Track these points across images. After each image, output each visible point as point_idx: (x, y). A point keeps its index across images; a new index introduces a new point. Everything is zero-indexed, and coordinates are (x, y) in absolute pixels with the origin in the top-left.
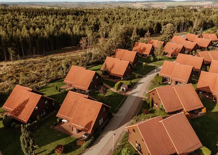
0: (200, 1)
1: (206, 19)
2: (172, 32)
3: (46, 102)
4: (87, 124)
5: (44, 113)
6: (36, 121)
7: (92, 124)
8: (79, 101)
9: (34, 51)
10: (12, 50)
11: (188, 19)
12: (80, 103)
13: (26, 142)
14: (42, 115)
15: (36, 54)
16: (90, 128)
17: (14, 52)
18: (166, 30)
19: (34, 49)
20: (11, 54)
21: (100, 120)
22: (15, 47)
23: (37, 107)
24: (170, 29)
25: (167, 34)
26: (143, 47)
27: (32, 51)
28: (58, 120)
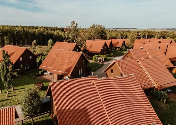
0: (158, 29)
1: (164, 35)
2: (139, 36)
3: (30, 57)
4: (67, 69)
5: (28, 67)
6: (19, 69)
7: (72, 69)
8: (60, 53)
9: (26, 42)
10: (7, 39)
11: (150, 34)
12: (61, 55)
13: (5, 69)
14: (25, 68)
15: (27, 44)
16: (70, 72)
17: (8, 40)
18: (134, 35)
19: (26, 41)
20: (6, 42)
21: (79, 70)
22: (9, 37)
23: (21, 59)
24: (137, 34)
25: (135, 38)
26: (116, 41)
27: (24, 42)
28: (40, 72)
